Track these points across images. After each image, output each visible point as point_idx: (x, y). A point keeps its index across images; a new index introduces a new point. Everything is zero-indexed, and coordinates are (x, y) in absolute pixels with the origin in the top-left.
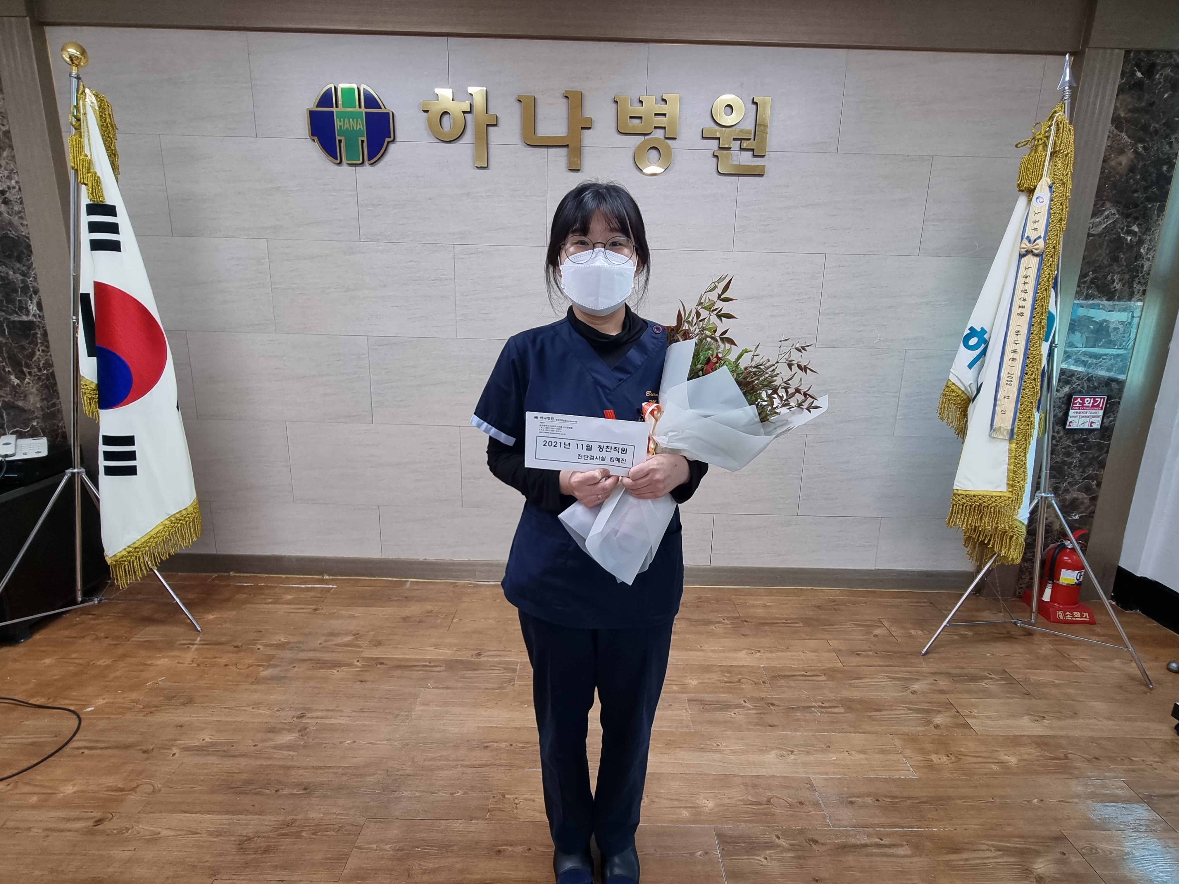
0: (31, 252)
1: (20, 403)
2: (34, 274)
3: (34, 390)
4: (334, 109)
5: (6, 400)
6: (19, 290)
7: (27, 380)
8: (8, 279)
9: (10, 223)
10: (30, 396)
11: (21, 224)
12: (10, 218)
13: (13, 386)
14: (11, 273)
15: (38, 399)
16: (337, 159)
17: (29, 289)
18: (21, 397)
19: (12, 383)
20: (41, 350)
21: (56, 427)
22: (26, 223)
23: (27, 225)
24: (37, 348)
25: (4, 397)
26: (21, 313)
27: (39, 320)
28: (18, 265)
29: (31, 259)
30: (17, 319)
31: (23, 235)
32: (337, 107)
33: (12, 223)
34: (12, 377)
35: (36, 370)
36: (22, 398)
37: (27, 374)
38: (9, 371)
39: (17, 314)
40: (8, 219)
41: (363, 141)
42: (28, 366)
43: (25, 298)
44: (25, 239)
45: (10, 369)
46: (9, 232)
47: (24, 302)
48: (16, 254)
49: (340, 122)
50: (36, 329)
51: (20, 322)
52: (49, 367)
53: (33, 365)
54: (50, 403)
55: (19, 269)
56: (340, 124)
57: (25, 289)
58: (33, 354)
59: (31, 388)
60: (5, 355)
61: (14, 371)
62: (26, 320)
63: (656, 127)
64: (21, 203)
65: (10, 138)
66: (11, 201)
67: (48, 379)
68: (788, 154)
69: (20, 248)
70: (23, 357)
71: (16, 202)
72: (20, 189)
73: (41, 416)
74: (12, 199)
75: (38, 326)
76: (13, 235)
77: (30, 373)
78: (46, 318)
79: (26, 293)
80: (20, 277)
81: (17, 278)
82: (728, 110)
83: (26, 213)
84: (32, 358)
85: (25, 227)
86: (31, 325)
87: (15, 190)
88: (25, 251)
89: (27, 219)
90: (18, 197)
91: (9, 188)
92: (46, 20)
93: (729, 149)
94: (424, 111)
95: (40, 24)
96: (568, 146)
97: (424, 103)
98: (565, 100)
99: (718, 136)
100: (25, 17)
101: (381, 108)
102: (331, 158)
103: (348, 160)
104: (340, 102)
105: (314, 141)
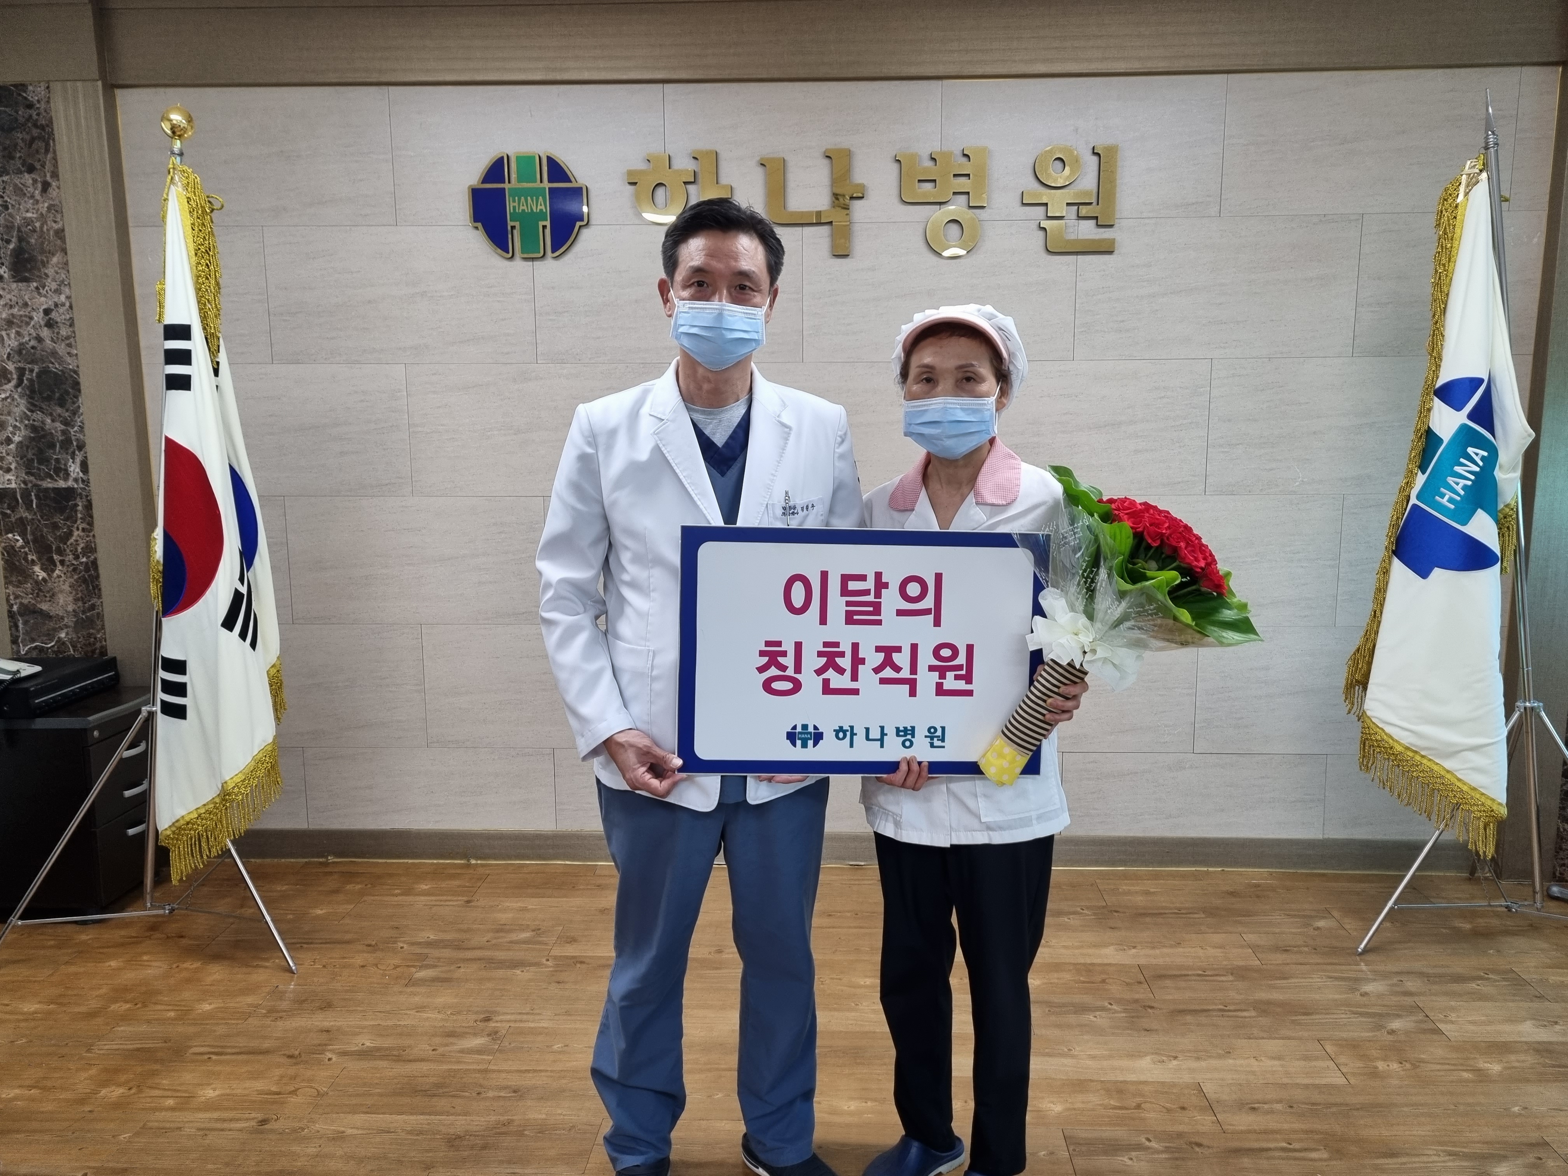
0: (79, 391)
1: (44, 607)
2: (81, 422)
3: (66, 587)
4: (506, 186)
5: (25, 601)
6: (58, 444)
7: (57, 572)
8: (43, 429)
9: (54, 353)
10: (60, 596)
11: (68, 353)
12: (54, 347)
13: (37, 582)
14: (49, 421)
15: (71, 599)
16: (508, 252)
17: (72, 443)
18: (46, 597)
19: (35, 577)
20: (80, 528)
21: (92, 640)
22: (76, 352)
23: (77, 355)
24: (76, 525)
25: (22, 598)
26: (58, 476)
27: (82, 486)
28: (59, 410)
29: (78, 400)
30: (50, 485)
31: (70, 369)
32: (509, 182)
33: (57, 353)
34: (37, 569)
35: (71, 557)
36: (48, 599)
37: (58, 563)
38: (33, 560)
39: (51, 477)
40: (51, 347)
41: (544, 227)
42: (60, 552)
43: (65, 456)
44: (72, 373)
45: (34, 558)
46: (51, 365)
47: (63, 462)
48: (57, 395)
49: (514, 201)
50: (75, 499)
51: (54, 489)
52: (90, 552)
53: (68, 551)
54: (86, 605)
55: (60, 416)
56: (515, 204)
57: (67, 443)
58: (70, 534)
59: (62, 583)
60: (30, 537)
61: (40, 559)
62: (64, 486)
63: (954, 193)
64: (71, 326)
65: (63, 239)
66: (57, 323)
67: (87, 569)
68: (1147, 221)
69: (64, 386)
70: (55, 539)
71: (64, 323)
72: (71, 307)
73: (71, 624)
74: (59, 320)
75: (81, 494)
76: (56, 368)
77: (62, 562)
78: (92, 484)
79: (67, 449)
80: (60, 426)
81: (56, 428)
82: (1059, 164)
83: (77, 338)
84: (68, 540)
85: (74, 357)
86: (70, 493)
87: (65, 308)
88: (70, 390)
89: (78, 347)
90: (68, 317)
91: (56, 305)
92: (117, 83)
93: (1060, 218)
94: (631, 183)
95: (111, 87)
96: (831, 223)
97: (630, 172)
98: (826, 162)
99: (1045, 201)
100: (97, 80)
101: (570, 181)
102: (499, 250)
103: (523, 252)
104: (514, 176)
105: (477, 228)
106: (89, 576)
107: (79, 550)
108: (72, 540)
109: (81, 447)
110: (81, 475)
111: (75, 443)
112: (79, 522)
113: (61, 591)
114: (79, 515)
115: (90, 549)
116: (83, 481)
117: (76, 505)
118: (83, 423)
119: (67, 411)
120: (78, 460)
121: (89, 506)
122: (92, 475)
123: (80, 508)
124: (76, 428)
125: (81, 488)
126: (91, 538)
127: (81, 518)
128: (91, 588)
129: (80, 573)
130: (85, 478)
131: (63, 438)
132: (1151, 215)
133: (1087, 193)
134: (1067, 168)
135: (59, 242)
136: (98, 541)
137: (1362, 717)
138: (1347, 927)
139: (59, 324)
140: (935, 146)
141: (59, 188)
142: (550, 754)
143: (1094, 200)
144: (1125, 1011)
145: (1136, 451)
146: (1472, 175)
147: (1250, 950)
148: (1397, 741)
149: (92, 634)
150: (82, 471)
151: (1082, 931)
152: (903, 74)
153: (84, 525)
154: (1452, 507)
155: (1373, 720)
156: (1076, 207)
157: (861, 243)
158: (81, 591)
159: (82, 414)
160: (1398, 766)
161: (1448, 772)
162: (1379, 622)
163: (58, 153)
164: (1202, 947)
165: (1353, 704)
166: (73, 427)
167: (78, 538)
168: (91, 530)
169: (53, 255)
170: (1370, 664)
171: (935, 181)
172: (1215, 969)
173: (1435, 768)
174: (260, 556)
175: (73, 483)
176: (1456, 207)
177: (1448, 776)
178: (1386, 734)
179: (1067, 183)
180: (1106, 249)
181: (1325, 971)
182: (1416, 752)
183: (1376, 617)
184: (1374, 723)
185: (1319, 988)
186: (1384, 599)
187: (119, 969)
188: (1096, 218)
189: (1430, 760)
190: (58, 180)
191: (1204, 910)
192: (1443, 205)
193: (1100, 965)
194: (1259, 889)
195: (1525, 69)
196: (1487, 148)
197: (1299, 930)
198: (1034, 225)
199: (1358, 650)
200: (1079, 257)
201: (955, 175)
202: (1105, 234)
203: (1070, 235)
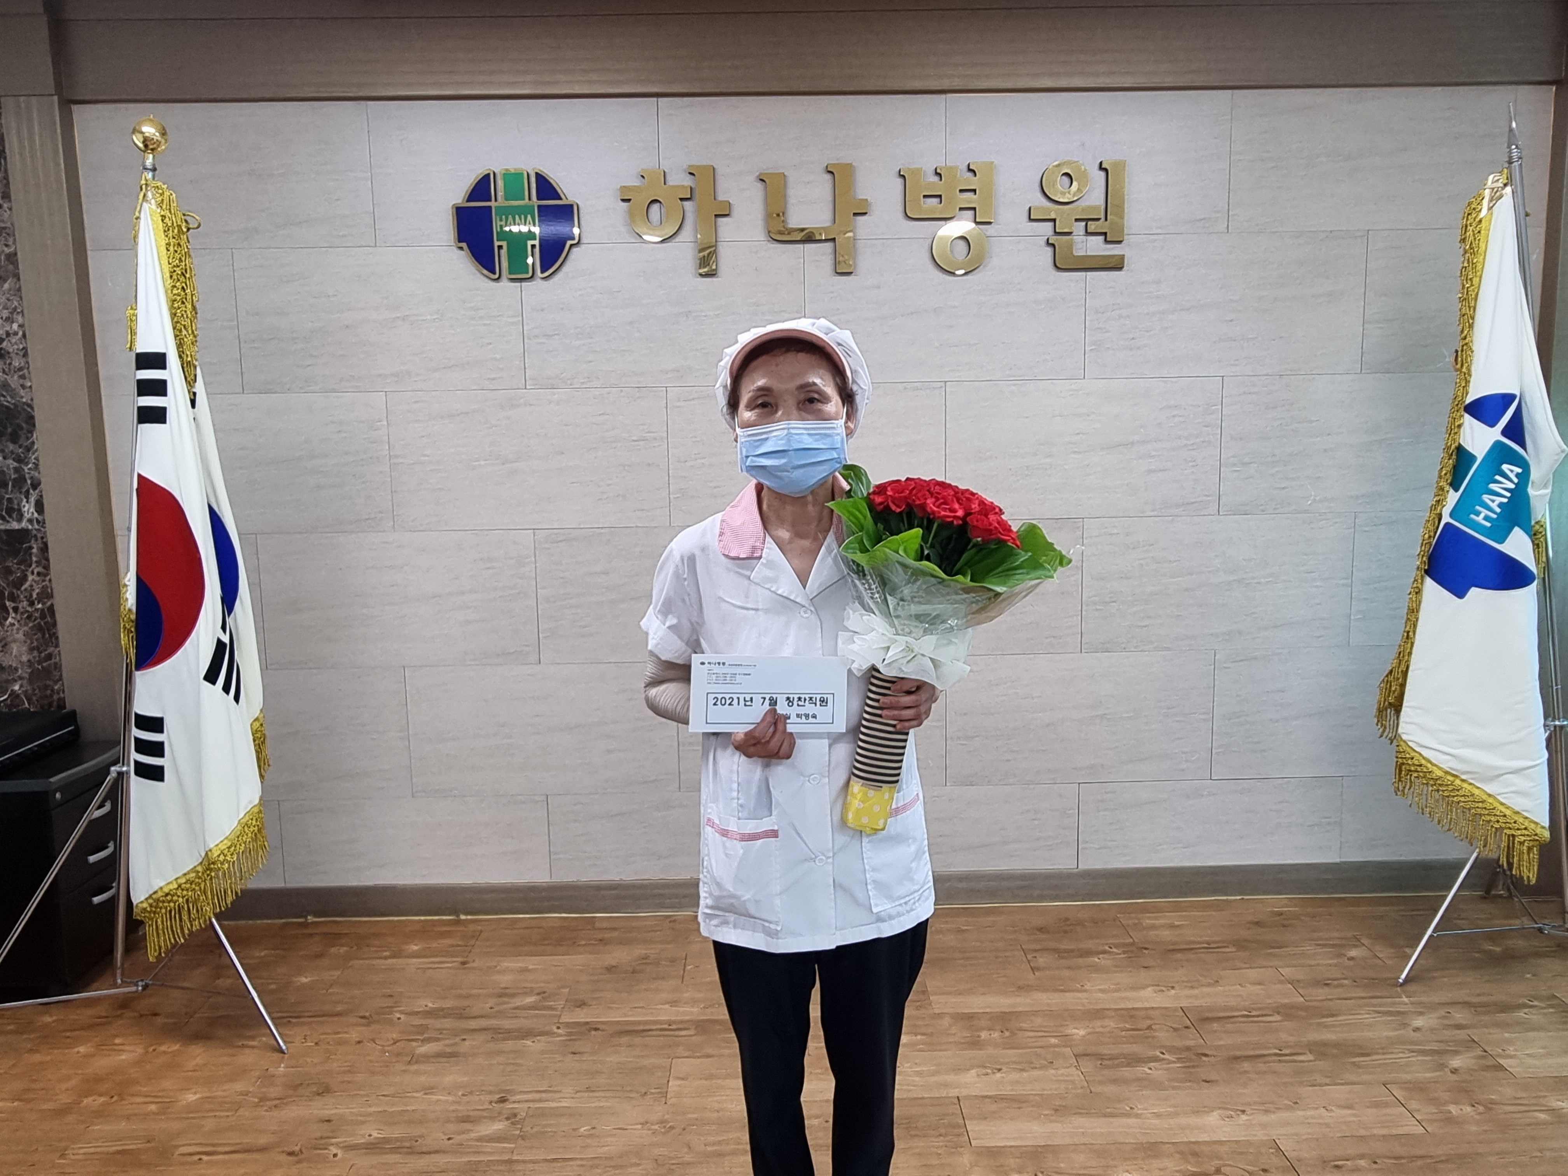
2: (35, 459)
3: (20, 636)
4: (492, 203)
6: (10, 484)
7: (10, 620)
9: (6, 385)
10: (13, 646)
11: (23, 386)
12: (6, 379)
15: (25, 648)
16: (495, 273)
17: (26, 481)
20: (35, 572)
21: (50, 692)
22: (30, 384)
23: (30, 387)
24: (30, 570)
26: (10, 516)
27: (37, 527)
28: (11, 447)
29: (32, 436)
30: (2, 527)
31: (24, 403)
32: (496, 200)
33: (9, 385)
35: (25, 603)
37: (11, 611)
40: (2, 379)
41: (533, 248)
42: (13, 599)
43: (17, 495)
44: (26, 407)
46: (2, 398)
47: (16, 502)
48: (9, 430)
49: (501, 220)
50: (30, 542)
51: (6, 531)
52: (47, 598)
53: (22, 597)
54: (43, 654)
55: (11, 452)
56: (501, 223)
57: (20, 481)
58: (25, 578)
59: (15, 631)
62: (17, 528)
63: (961, 209)
64: (24, 356)
65: (15, 264)
66: (9, 353)
67: (43, 616)
68: (1156, 237)
69: (17, 421)
70: (8, 585)
71: (17, 354)
72: (24, 336)
73: (27, 676)
74: (11, 350)
75: (35, 536)
76: (8, 402)
77: (16, 609)
78: (47, 524)
79: (21, 488)
80: (12, 464)
81: (9, 465)
82: (1066, 180)
83: (31, 369)
84: (22, 585)
85: (28, 390)
86: (24, 534)
87: (17, 337)
88: (24, 425)
89: (33, 379)
90: (21, 347)
91: (8, 334)
92: (75, 98)
93: (1069, 234)
94: (623, 200)
95: (67, 103)
96: (834, 240)
97: (624, 189)
98: (828, 177)
99: (1053, 216)
100: (53, 95)
101: (560, 199)
102: (485, 272)
103: (510, 273)
104: (500, 194)
105: (461, 248)
106: (45, 623)
107: (35, 596)
108: (26, 585)
109: (35, 485)
110: (36, 515)
111: (29, 482)
112: (34, 566)
113: (15, 641)
114: (34, 559)
115: (46, 594)
116: (38, 522)
117: (31, 548)
118: (38, 460)
119: (20, 447)
120: (32, 500)
121: (45, 549)
122: (48, 515)
123: (35, 551)
124: (30, 466)
125: (36, 530)
126: (47, 583)
127: (36, 562)
128: (47, 636)
129: (35, 620)
130: (40, 518)
131: (16, 476)
132: (1160, 230)
133: (1095, 208)
134: (1075, 183)
135: (11, 267)
136: (54, 585)
137: (1395, 738)
138: (1380, 955)
139: (12, 355)
140: (940, 162)
141: (10, 209)
142: (544, 801)
143: (1102, 216)
144: (1179, 1060)
145: (1150, 472)
146: (1495, 190)
147: (1290, 986)
149: (49, 686)
150: (37, 511)
151: (1116, 972)
152: (907, 88)
153: (40, 569)
154: (1488, 524)
155: (1410, 744)
156: (1084, 224)
157: (866, 261)
158: (36, 640)
159: (36, 450)
160: (1438, 791)
161: (1490, 795)
162: (1412, 644)
163: (10, 172)
165: (1385, 728)
166: (27, 464)
167: (33, 583)
168: (47, 574)
169: (5, 281)
170: (1403, 686)
171: (940, 196)
174: (241, 599)
175: (27, 524)
176: (1480, 221)
177: (1491, 800)
178: (1424, 758)
179: (1075, 199)
180: (1116, 265)
182: (1456, 776)
183: (1409, 638)
186: (1417, 619)
187: (89, 1056)
188: (1105, 234)
189: (1471, 784)
190: (10, 201)
194: (1282, 917)
195: (1521, 88)
197: (1335, 961)
198: (1042, 242)
199: (1391, 672)
200: (1088, 273)
201: (961, 191)
202: (1113, 250)
203: (1079, 252)
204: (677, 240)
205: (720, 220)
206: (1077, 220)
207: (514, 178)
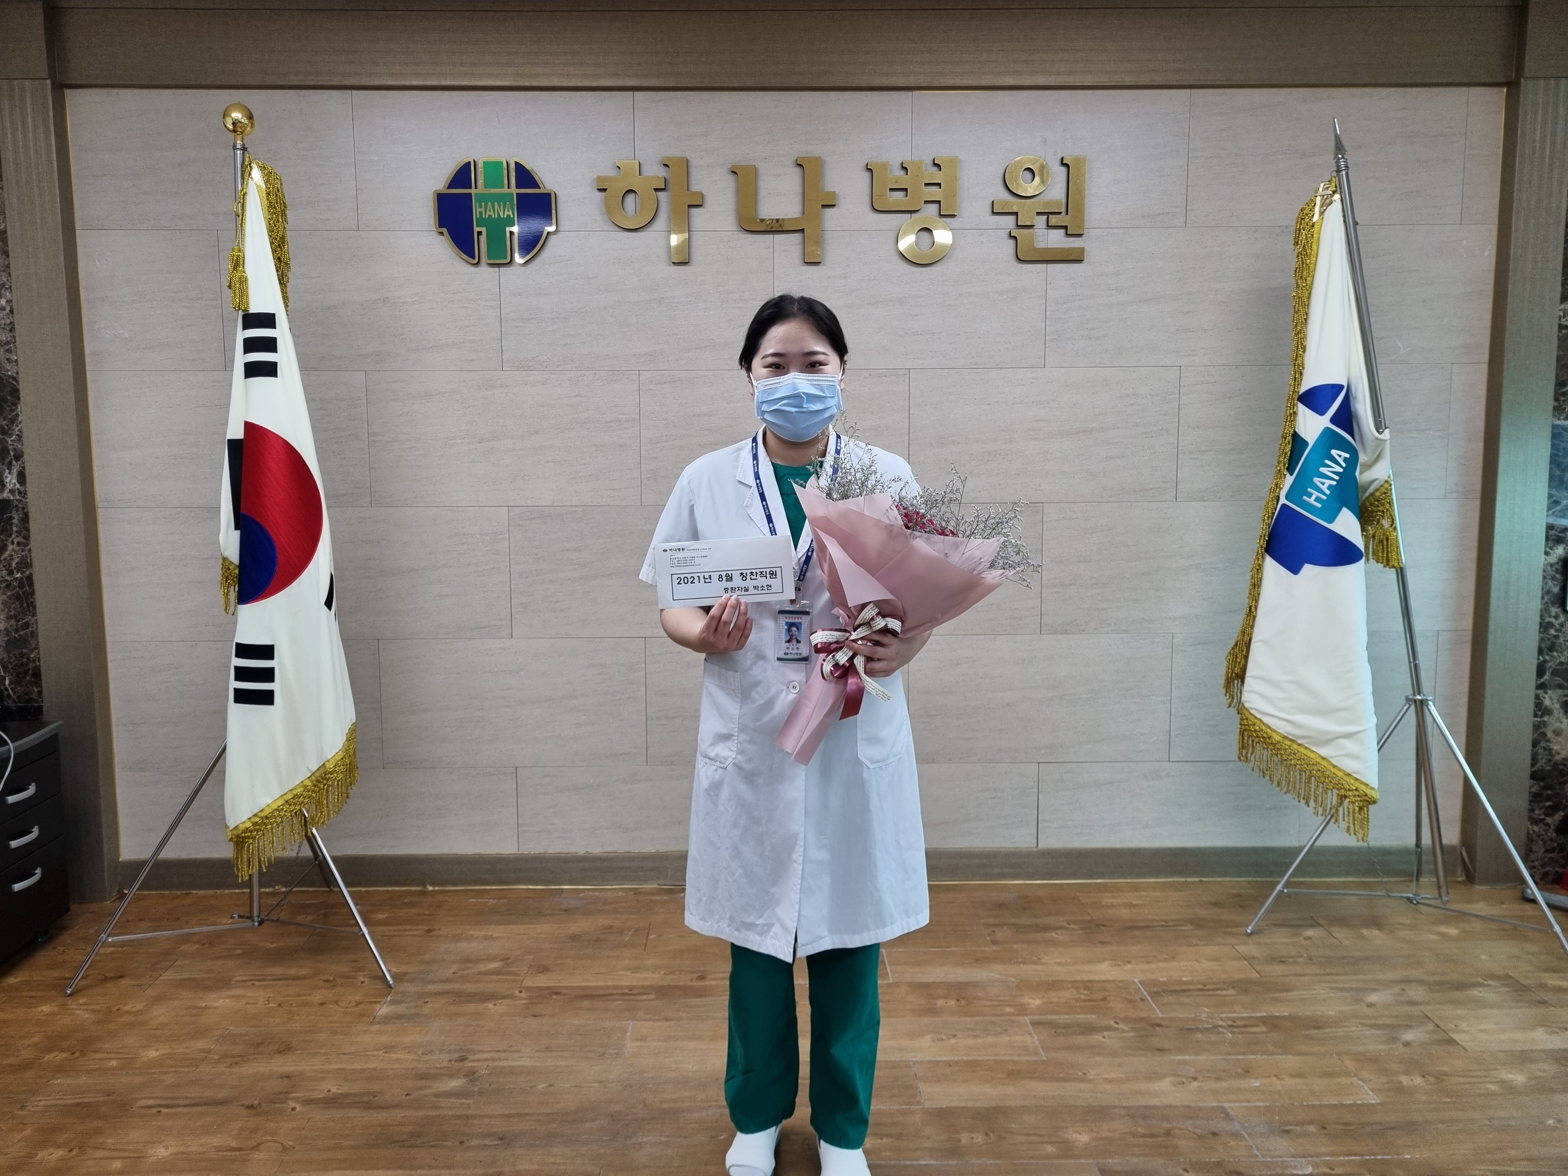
0: (18, 398)
2: (19, 431)
4: (473, 191)
11: (8, 359)
15: (3, 617)
16: (474, 258)
17: (9, 452)
20: (15, 543)
22: (16, 358)
23: (17, 361)
24: (10, 540)
27: (18, 497)
29: (17, 408)
31: (9, 376)
32: (476, 188)
41: (512, 233)
43: (1, 466)
44: (11, 380)
49: (481, 207)
50: (11, 512)
52: (26, 568)
53: (2, 566)
54: (20, 623)
56: (481, 210)
57: (3, 452)
58: (3, 548)
63: (926, 202)
64: (11, 331)
65: (5, 241)
67: (21, 585)
68: (1115, 231)
69: (2, 394)
71: (4, 328)
72: (12, 312)
75: (17, 506)
78: (29, 495)
79: (3, 459)
82: (1028, 175)
83: (17, 343)
85: (14, 364)
87: (5, 312)
88: (9, 397)
89: (19, 353)
90: (8, 321)
92: (69, 82)
93: (1031, 227)
94: (600, 190)
95: (60, 87)
96: (802, 231)
97: (600, 179)
98: (797, 170)
99: (1015, 210)
100: (46, 79)
101: (539, 187)
102: (465, 256)
103: (489, 258)
104: (481, 181)
105: (441, 233)
106: (23, 593)
107: (14, 565)
108: (6, 555)
109: (19, 456)
110: (18, 486)
111: (12, 453)
112: (14, 536)
114: (15, 529)
115: (26, 564)
116: (20, 492)
117: (12, 518)
118: (21, 432)
119: (4, 419)
120: (15, 471)
121: (25, 519)
122: (30, 486)
123: (15, 521)
124: (13, 438)
125: (17, 500)
126: (27, 552)
127: (16, 532)
128: (25, 605)
129: (13, 590)
130: (22, 489)
132: (1119, 225)
133: (1057, 203)
134: (1037, 179)
136: (33, 555)
138: (1337, 935)
140: (906, 156)
142: (513, 773)
143: (1063, 210)
144: (1133, 1029)
145: (1108, 458)
146: (1325, 197)
147: (1245, 962)
148: (1274, 731)
149: (25, 654)
150: (18, 482)
151: (1073, 946)
152: (875, 85)
153: (20, 539)
156: (1046, 217)
157: (833, 252)
158: (15, 608)
159: (21, 422)
164: (1197, 961)
166: (10, 436)
167: (13, 553)
168: (28, 545)
171: (906, 190)
172: (1214, 983)
173: (1312, 755)
175: (9, 495)
176: (1313, 226)
178: (1264, 724)
179: (1037, 193)
180: (1075, 258)
181: (1326, 982)
184: (1252, 715)
185: (1324, 1000)
187: (53, 1014)
188: (1066, 227)
191: (1191, 921)
192: (1301, 223)
193: (1098, 981)
194: (1240, 898)
195: (1472, 90)
196: (1338, 171)
197: (1292, 940)
198: (1004, 234)
200: (1049, 265)
201: (926, 184)
202: (1074, 243)
203: (1040, 244)
204: (651, 229)
205: (694, 211)
206: (1038, 214)
207: (493, 166)
